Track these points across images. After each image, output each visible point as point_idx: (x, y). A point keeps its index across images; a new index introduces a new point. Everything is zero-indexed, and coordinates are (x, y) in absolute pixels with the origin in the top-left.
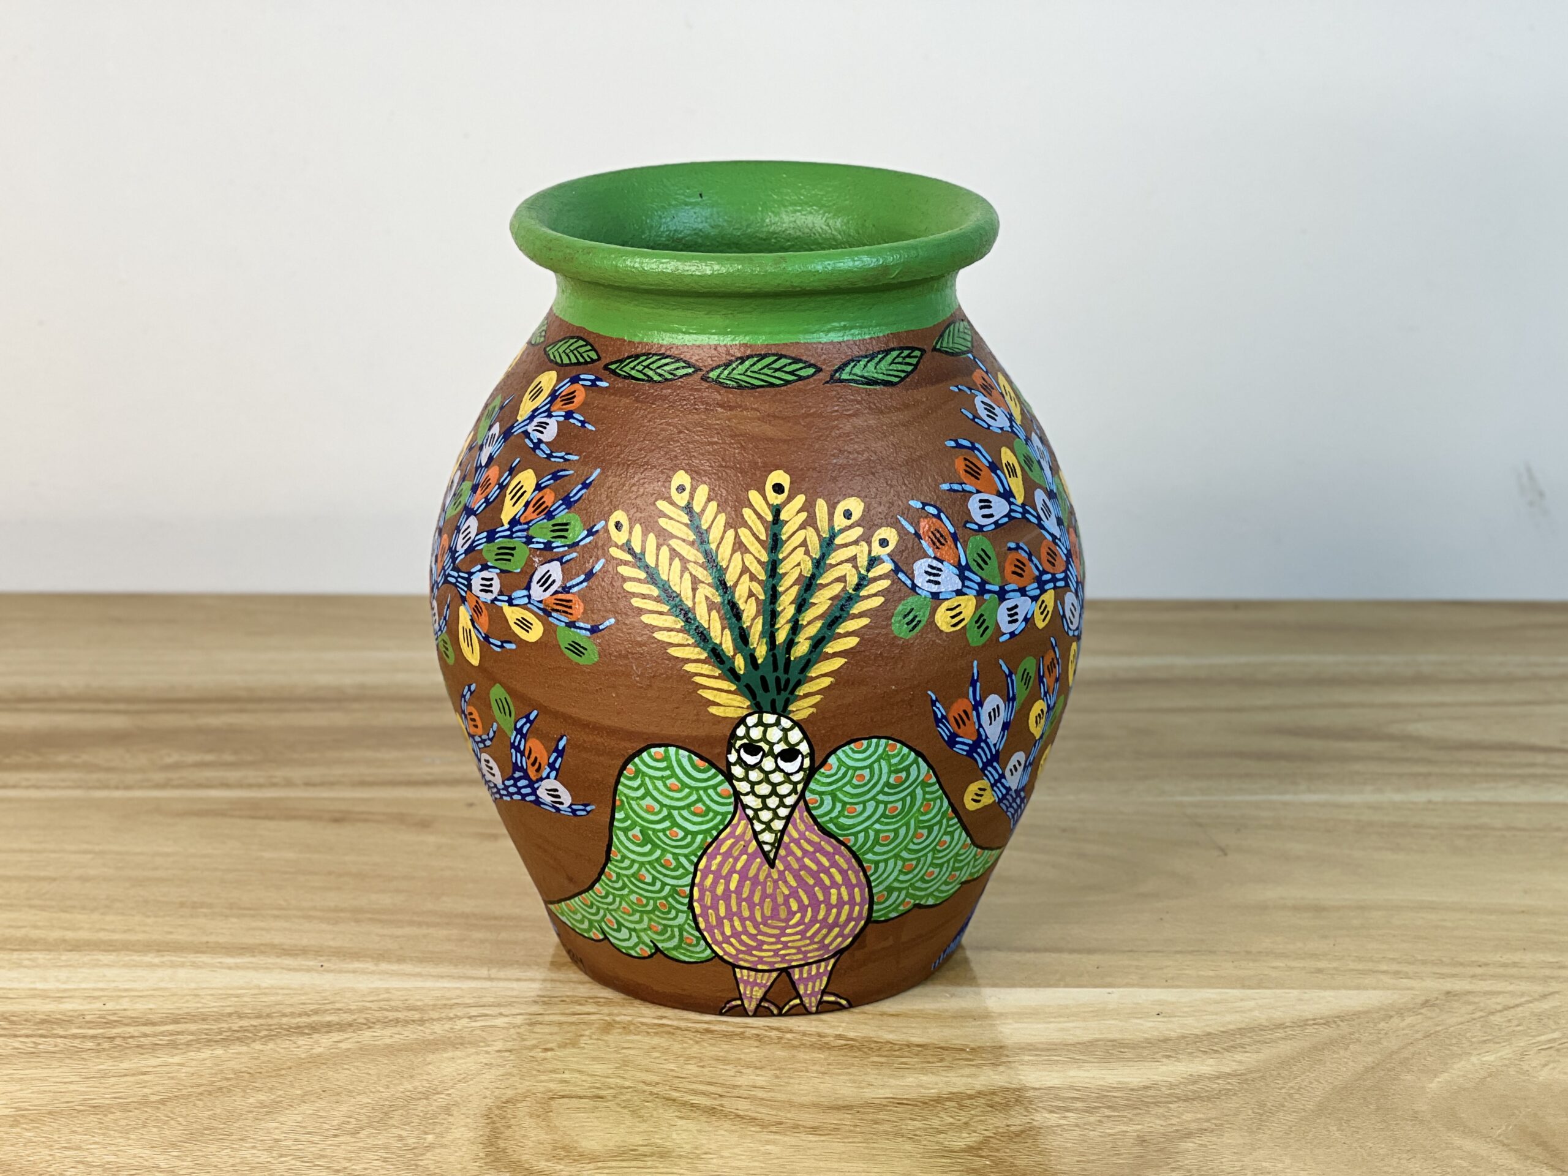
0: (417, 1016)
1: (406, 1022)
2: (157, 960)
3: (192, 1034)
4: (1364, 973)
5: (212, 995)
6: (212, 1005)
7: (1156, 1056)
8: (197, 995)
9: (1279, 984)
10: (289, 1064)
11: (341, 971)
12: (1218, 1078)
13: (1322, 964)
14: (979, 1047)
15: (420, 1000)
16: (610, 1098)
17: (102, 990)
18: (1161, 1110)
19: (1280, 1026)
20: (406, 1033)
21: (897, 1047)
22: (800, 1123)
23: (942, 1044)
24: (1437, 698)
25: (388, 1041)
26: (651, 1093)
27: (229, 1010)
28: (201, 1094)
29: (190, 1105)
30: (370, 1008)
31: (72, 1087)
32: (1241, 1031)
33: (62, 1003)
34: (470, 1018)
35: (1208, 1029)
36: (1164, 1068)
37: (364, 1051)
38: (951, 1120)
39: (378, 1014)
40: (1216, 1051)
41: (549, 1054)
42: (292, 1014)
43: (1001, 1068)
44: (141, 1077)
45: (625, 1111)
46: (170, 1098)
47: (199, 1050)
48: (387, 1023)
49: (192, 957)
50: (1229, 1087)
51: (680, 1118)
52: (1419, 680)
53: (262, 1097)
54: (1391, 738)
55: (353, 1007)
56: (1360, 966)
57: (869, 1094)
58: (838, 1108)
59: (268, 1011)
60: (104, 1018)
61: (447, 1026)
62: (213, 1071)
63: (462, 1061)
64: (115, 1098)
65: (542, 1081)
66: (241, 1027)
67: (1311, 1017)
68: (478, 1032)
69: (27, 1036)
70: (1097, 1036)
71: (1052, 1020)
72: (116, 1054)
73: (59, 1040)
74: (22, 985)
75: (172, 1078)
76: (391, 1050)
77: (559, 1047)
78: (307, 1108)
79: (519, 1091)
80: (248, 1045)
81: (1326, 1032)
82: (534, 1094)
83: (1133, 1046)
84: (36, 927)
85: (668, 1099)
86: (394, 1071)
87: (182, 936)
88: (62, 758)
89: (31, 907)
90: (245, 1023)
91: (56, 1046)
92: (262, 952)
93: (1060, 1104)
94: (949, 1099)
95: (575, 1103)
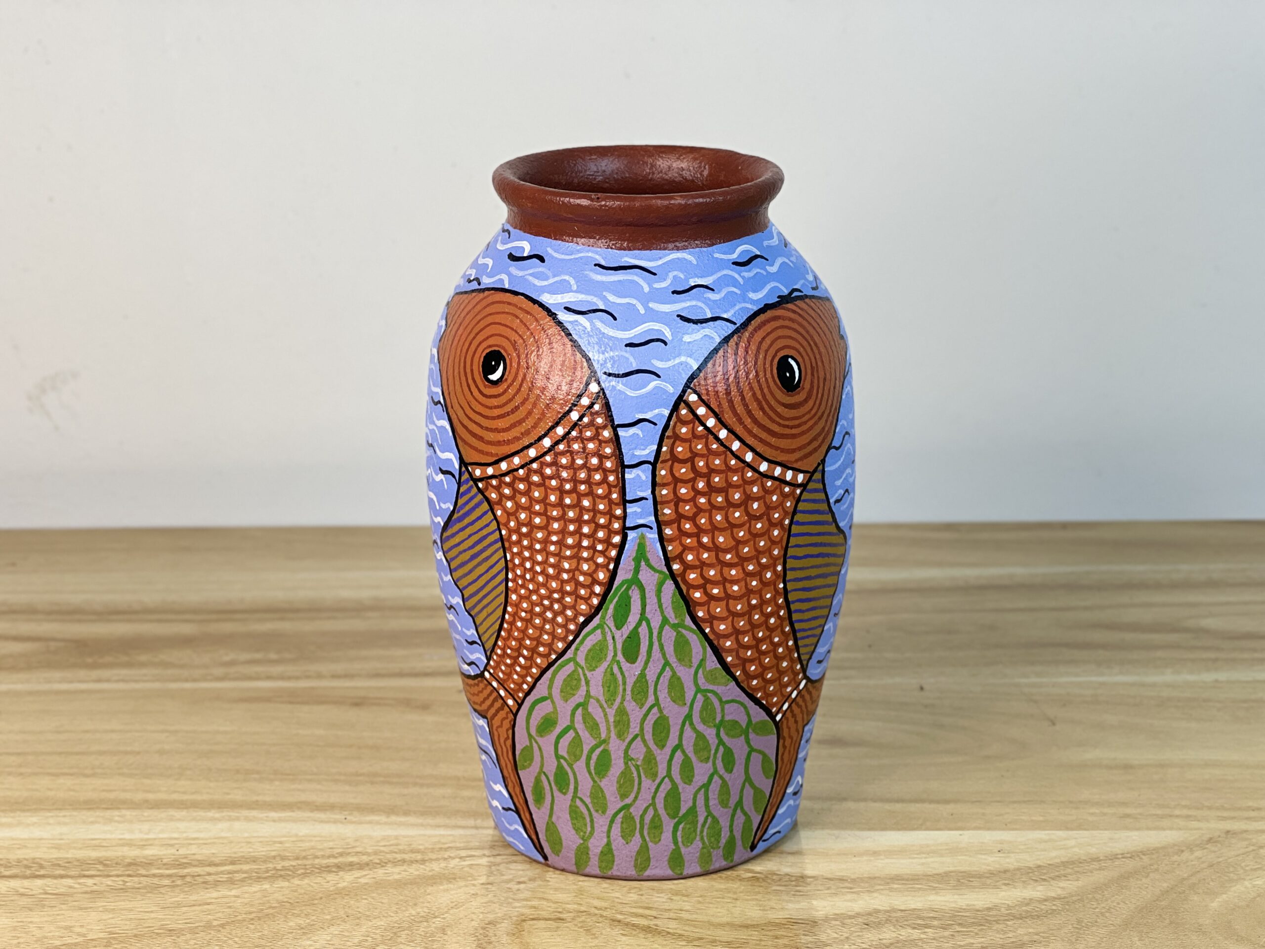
0: (419, 857)
1: (412, 862)
2: (217, 815)
3: (245, 872)
4: (1162, 817)
5: (261, 842)
6: (261, 850)
7: (998, 884)
8: (250, 843)
9: (1095, 827)
10: (320, 895)
11: (361, 823)
12: (1046, 900)
13: (1128, 811)
14: (858, 878)
15: (422, 845)
16: (570, 920)
17: (176, 839)
18: (1001, 926)
19: (1097, 859)
20: (411, 871)
21: (793, 879)
22: (717, 938)
23: (829, 876)
24: (1222, 598)
25: (397, 877)
26: (602, 916)
27: (273, 854)
28: (252, 919)
29: (244, 929)
30: (383, 852)
31: (153, 915)
32: (1065, 864)
33: (146, 849)
34: (461, 858)
35: (1039, 863)
36: (1003, 893)
37: (380, 885)
38: (836, 936)
39: (389, 856)
40: (1044, 880)
41: (522, 886)
42: (323, 857)
43: (875, 895)
44: (206, 907)
45: (581, 930)
46: (228, 923)
47: (250, 885)
48: (395, 863)
49: (245, 813)
50: (1054, 908)
51: (623, 935)
52: (1212, 584)
53: (301, 921)
54: (1187, 630)
55: (370, 851)
56: (1159, 812)
57: (772, 916)
58: (747, 927)
59: (304, 854)
60: (177, 861)
61: (443, 865)
62: (261, 902)
63: (455, 892)
64: (186, 923)
65: (515, 907)
66: (283, 867)
67: (1119, 852)
68: (466, 869)
69: (118, 876)
70: (952, 869)
71: (916, 856)
72: (186, 889)
73: (142, 879)
74: (113, 836)
75: (230, 907)
76: (400, 884)
77: (530, 880)
78: (334, 930)
79: (499, 915)
80: (288, 880)
81: (1130, 865)
82: (510, 917)
83: (980, 876)
84: (124, 791)
85: (613, 921)
86: (401, 900)
87: (237, 796)
88: (143, 658)
89: (122, 774)
90: (286, 864)
91: (140, 883)
92: (299, 808)
93: (919, 922)
94: (836, 920)
95: (542, 924)
